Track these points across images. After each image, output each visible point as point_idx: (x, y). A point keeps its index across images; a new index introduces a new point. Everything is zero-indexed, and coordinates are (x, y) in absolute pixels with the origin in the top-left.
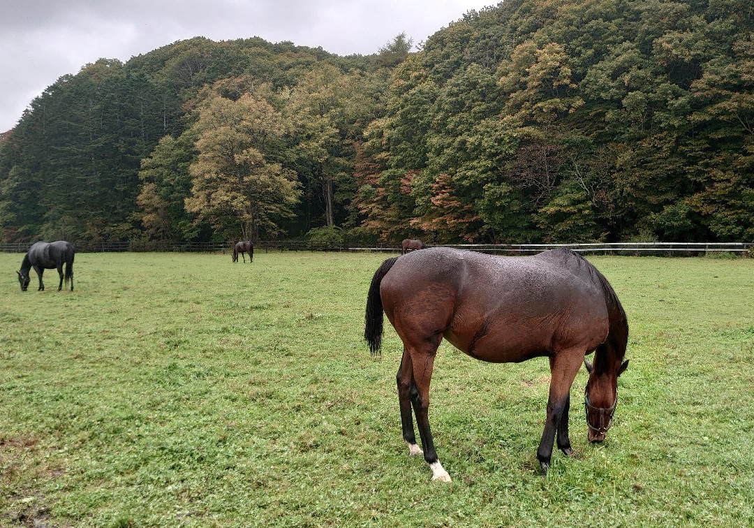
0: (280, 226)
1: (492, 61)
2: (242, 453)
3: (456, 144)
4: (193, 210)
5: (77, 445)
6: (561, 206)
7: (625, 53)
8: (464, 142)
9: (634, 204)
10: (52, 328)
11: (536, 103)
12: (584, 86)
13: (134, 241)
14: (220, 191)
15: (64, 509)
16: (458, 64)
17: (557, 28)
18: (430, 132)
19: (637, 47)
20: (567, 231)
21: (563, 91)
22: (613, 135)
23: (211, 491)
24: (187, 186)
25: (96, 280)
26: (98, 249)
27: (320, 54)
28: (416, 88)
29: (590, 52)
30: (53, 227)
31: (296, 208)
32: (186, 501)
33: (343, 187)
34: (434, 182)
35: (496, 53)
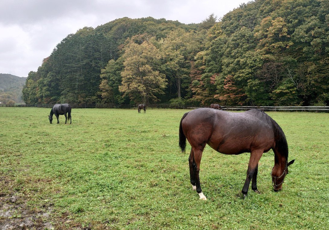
0: (158, 98)
1: (253, 25)
2: (128, 187)
3: (235, 62)
4: (122, 91)
5: (66, 182)
6: (283, 90)
7: (313, 21)
8: (239, 61)
9: (315, 89)
10: (61, 138)
11: (272, 44)
12: (293, 36)
13: (98, 104)
14: (133, 83)
15: (59, 204)
16: (237, 27)
17: (281, 11)
18: (224, 57)
19: (318, 18)
20: (285, 101)
21: (284, 39)
22: (306, 58)
23: (114, 200)
24: (120, 81)
25: (81, 120)
26: (83, 107)
27: (177, 24)
28: (218, 38)
29: (296, 21)
30: (65, 98)
31: (165, 90)
32: (104, 203)
33: (185, 81)
34: (225, 78)
35: (254, 22)
